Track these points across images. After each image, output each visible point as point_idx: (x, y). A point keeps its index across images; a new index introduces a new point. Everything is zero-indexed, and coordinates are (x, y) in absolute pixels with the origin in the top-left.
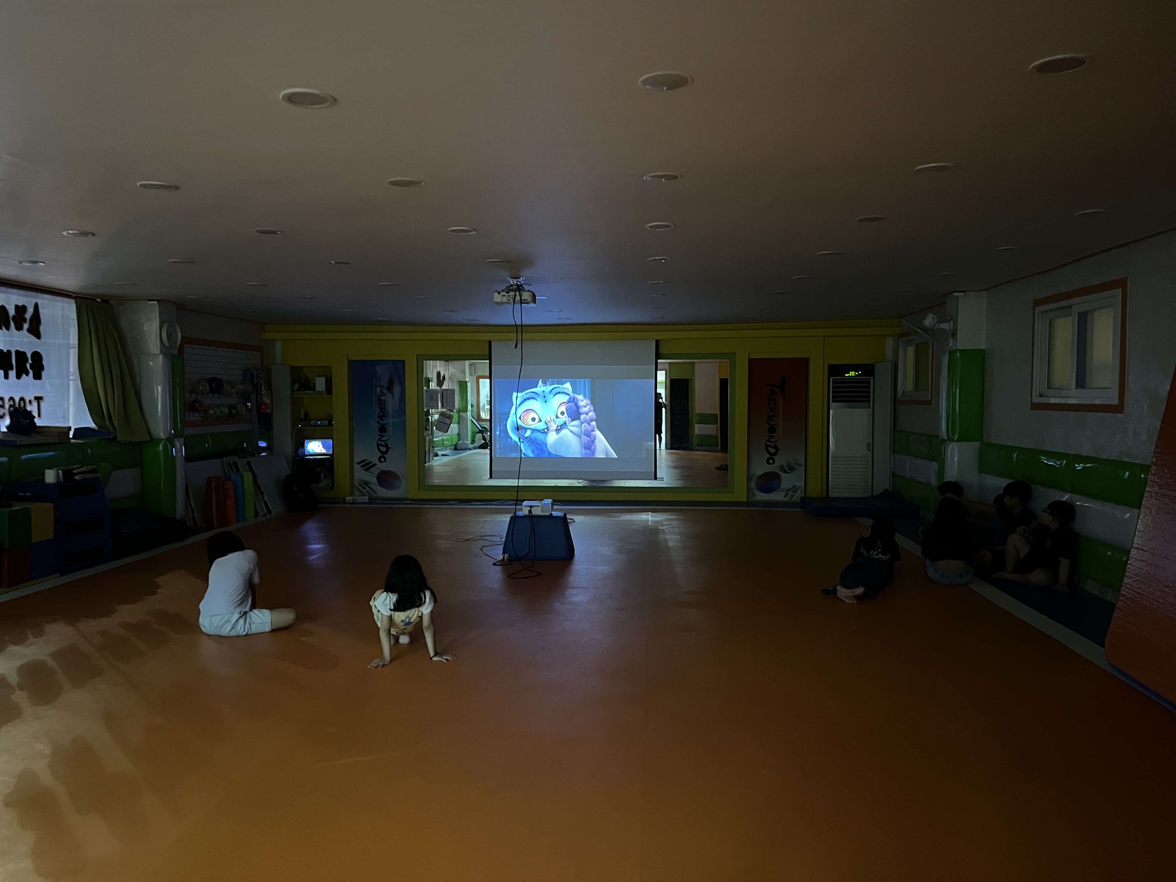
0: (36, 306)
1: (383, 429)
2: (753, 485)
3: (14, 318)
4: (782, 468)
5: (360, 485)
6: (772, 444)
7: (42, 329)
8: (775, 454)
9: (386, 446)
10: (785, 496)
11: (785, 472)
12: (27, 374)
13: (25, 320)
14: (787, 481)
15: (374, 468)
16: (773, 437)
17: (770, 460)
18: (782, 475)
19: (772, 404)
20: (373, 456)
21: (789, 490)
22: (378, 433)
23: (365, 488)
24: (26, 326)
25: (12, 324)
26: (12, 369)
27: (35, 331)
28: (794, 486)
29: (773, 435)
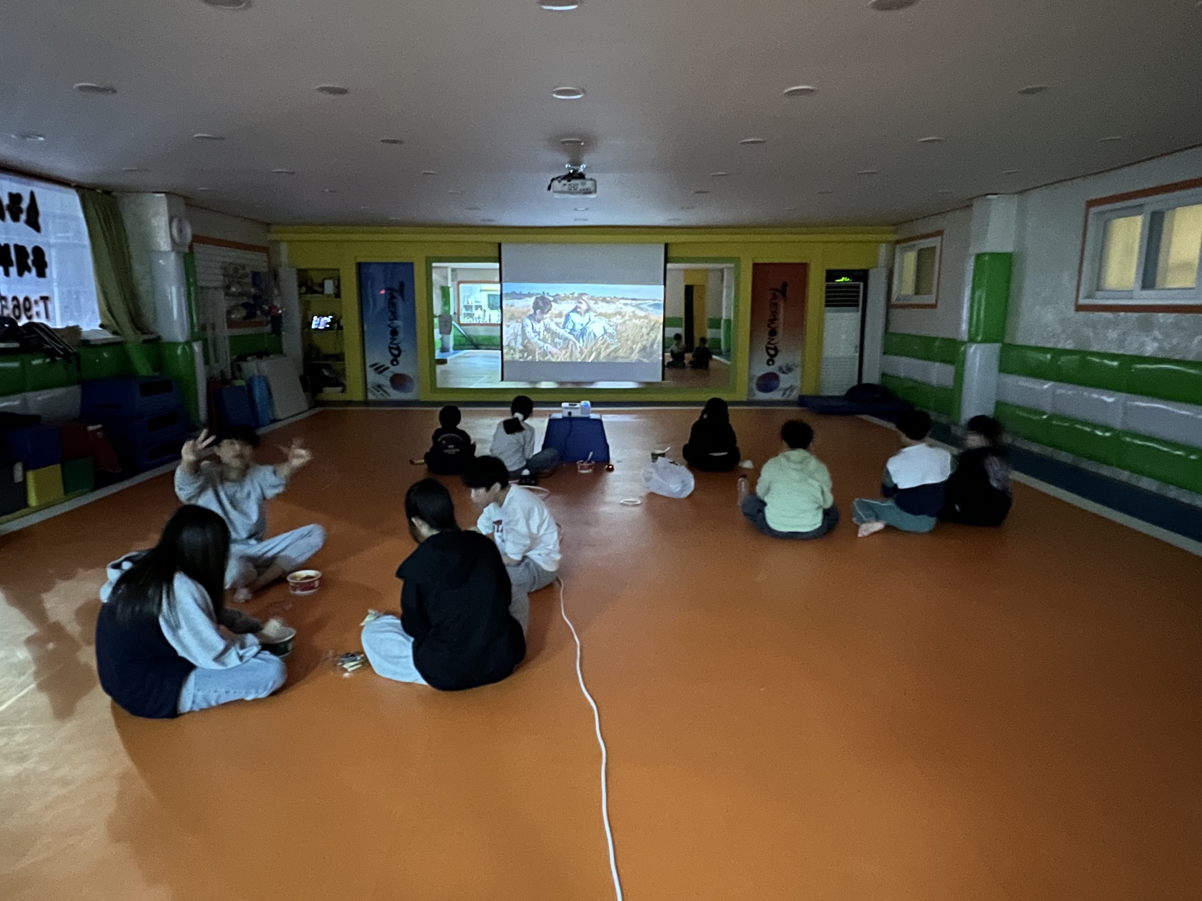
0: (32, 195)
1: (394, 333)
2: (754, 386)
3: (9, 207)
4: (781, 369)
5: (374, 388)
6: (772, 346)
7: (41, 220)
8: (775, 355)
9: (398, 349)
10: (784, 394)
11: (784, 372)
12: (29, 270)
13: (21, 211)
14: (785, 381)
15: (386, 371)
16: (773, 339)
17: (771, 361)
18: (780, 374)
19: (774, 307)
20: (385, 359)
21: (786, 389)
22: (391, 337)
23: (379, 391)
24: (23, 217)
25: (8, 216)
26: (11, 264)
27: (33, 222)
28: (791, 386)
29: (773, 337)
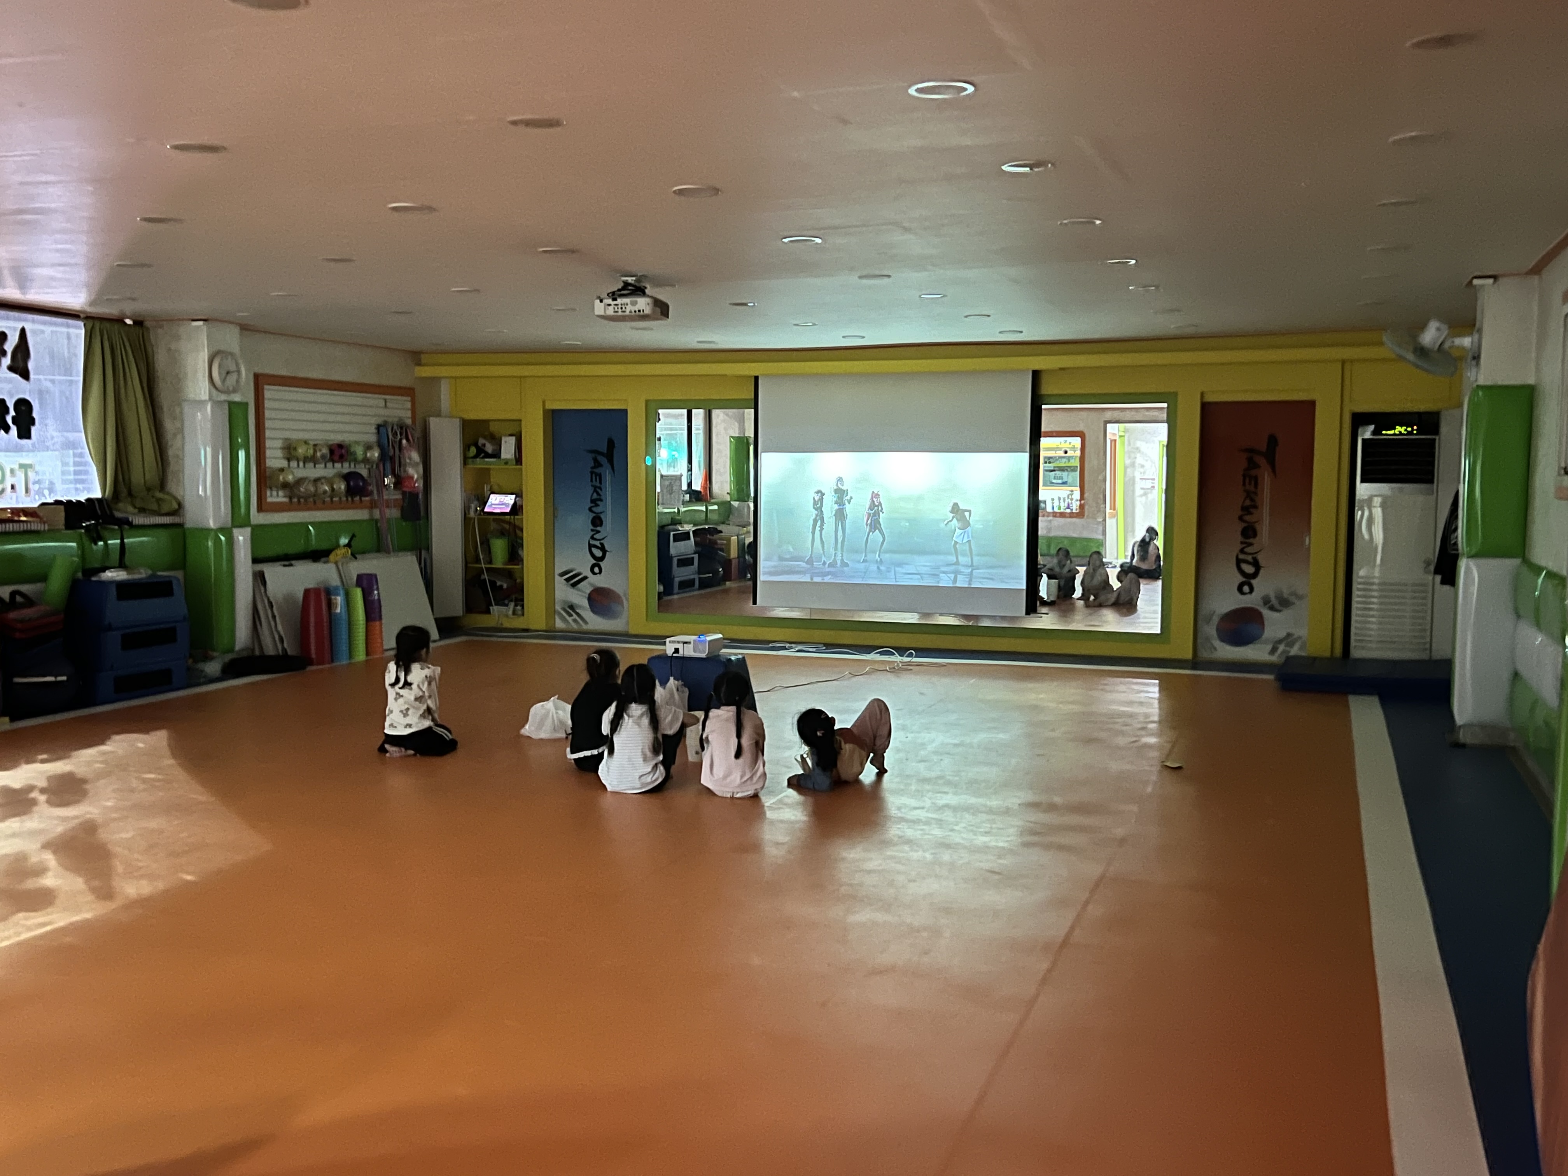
0: (23, 331)
2: (1211, 630)
4: (1266, 601)
5: (563, 609)
6: (1250, 558)
7: (31, 365)
8: (1255, 575)
10: (1273, 651)
11: (1272, 608)
12: (8, 430)
13: (4, 354)
14: (1276, 625)
15: (583, 584)
16: (1249, 544)
17: (1246, 585)
18: (1266, 612)
19: (1250, 484)
20: (583, 564)
21: (1280, 641)
23: (571, 615)
24: (6, 362)
27: (20, 368)
28: (1289, 635)
29: (1251, 540)
